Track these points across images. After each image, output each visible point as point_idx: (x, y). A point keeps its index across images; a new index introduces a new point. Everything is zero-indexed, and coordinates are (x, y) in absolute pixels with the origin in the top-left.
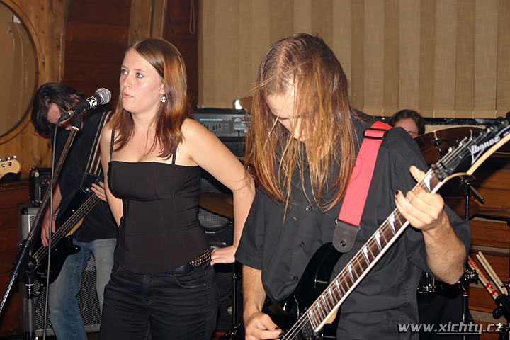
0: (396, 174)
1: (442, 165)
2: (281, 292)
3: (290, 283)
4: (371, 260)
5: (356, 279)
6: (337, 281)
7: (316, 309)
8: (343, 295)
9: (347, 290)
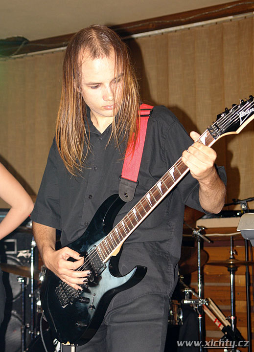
0: (164, 138)
1: (217, 126)
2: (74, 236)
3: (82, 227)
4: (153, 203)
5: (139, 219)
6: (122, 222)
7: (104, 245)
8: (128, 232)
9: (131, 228)
